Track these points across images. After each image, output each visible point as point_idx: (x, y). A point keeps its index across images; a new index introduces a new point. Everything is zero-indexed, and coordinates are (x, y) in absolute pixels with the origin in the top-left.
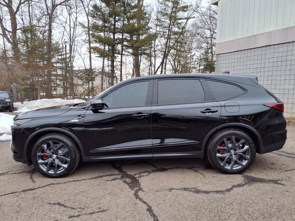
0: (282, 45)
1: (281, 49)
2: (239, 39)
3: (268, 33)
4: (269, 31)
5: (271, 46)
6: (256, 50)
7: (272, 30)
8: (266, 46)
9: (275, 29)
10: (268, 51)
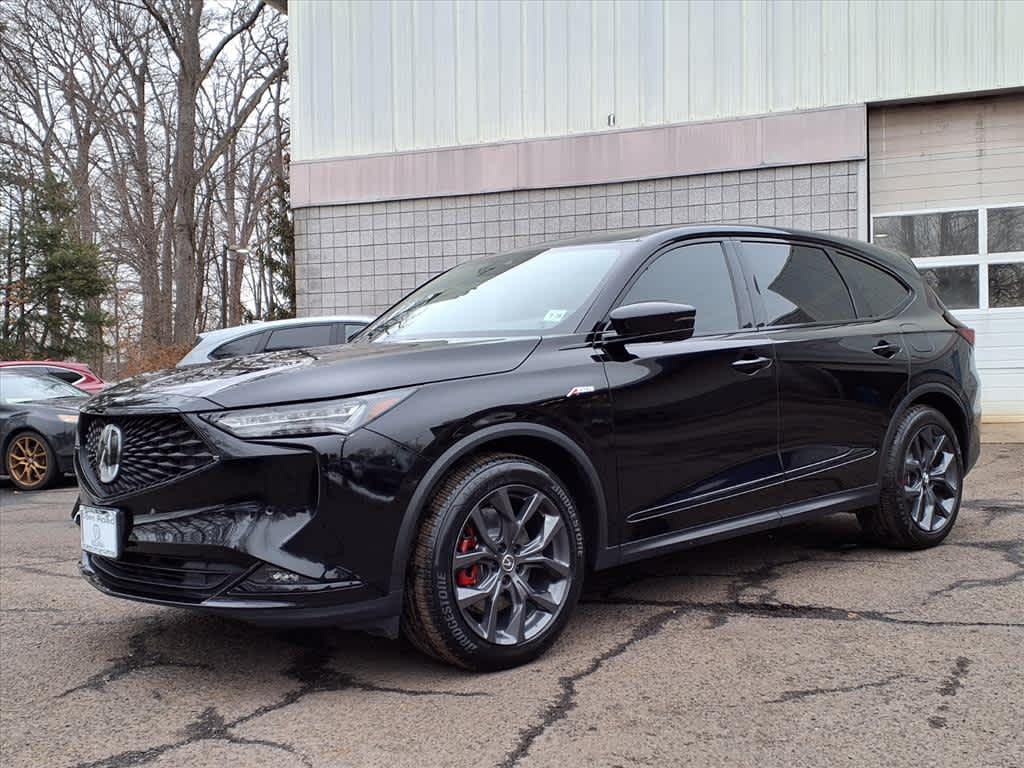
0: (571, 194)
1: (568, 207)
2: (402, 154)
3: (517, 144)
4: (519, 137)
5: (531, 193)
6: (476, 202)
7: (530, 135)
8: (514, 191)
9: (540, 134)
10: (522, 212)
